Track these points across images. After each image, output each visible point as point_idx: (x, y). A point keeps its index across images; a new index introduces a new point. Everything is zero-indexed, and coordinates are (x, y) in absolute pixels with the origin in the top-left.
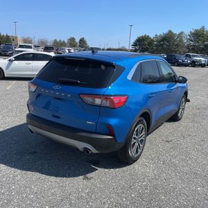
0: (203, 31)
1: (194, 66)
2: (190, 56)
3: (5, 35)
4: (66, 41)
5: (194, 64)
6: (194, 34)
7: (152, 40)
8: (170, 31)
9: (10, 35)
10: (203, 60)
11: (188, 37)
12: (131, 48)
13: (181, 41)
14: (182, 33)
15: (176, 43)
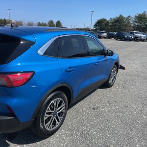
0: (145, 15)
1: (136, 41)
2: (133, 33)
3: (3, 19)
4: (47, 23)
5: (136, 39)
6: (138, 17)
7: (108, 22)
8: (121, 15)
9: (6, 19)
10: (143, 36)
11: (134, 20)
12: (92, 28)
13: (129, 22)
14: (129, 16)
15: (125, 24)
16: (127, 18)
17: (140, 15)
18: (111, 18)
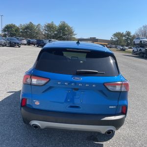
0: (53, 25)
7: (18, 28)
11: (44, 28)
13: (39, 30)
15: (36, 31)
16: (37, 26)
17: (49, 24)
18: (21, 25)
